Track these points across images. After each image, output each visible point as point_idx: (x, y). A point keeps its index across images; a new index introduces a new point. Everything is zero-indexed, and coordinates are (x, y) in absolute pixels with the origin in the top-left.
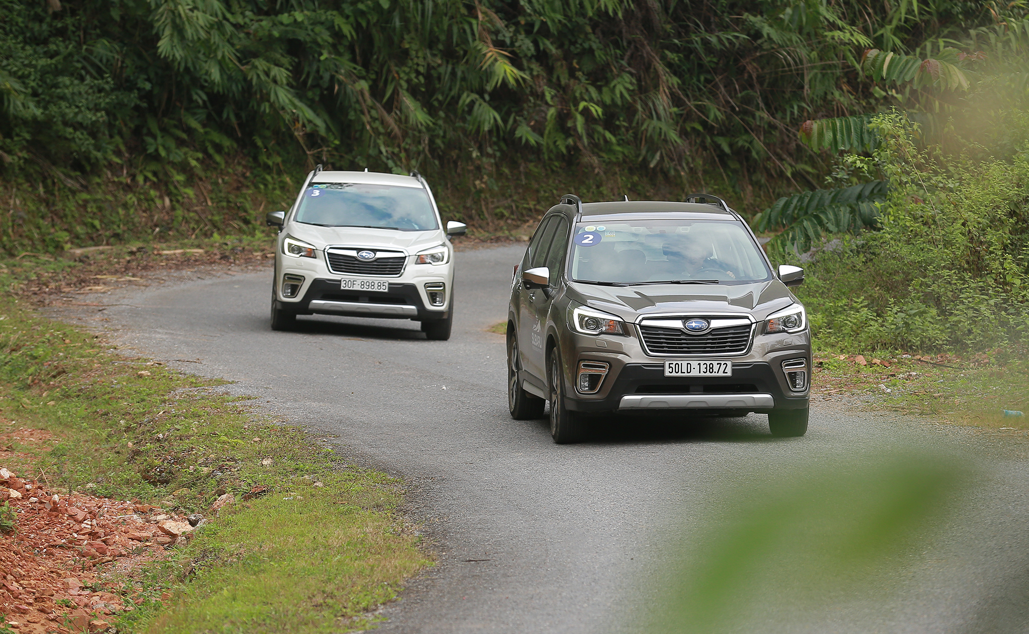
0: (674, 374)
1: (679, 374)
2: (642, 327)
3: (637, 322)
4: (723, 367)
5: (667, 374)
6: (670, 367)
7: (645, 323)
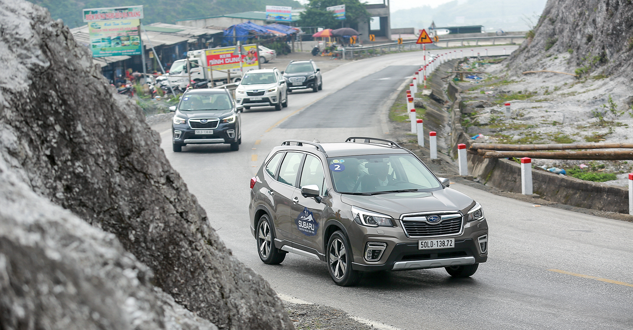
0: (424, 248)
1: (427, 248)
2: (404, 222)
3: (401, 219)
4: (450, 242)
5: (420, 248)
6: (422, 244)
7: (405, 219)
